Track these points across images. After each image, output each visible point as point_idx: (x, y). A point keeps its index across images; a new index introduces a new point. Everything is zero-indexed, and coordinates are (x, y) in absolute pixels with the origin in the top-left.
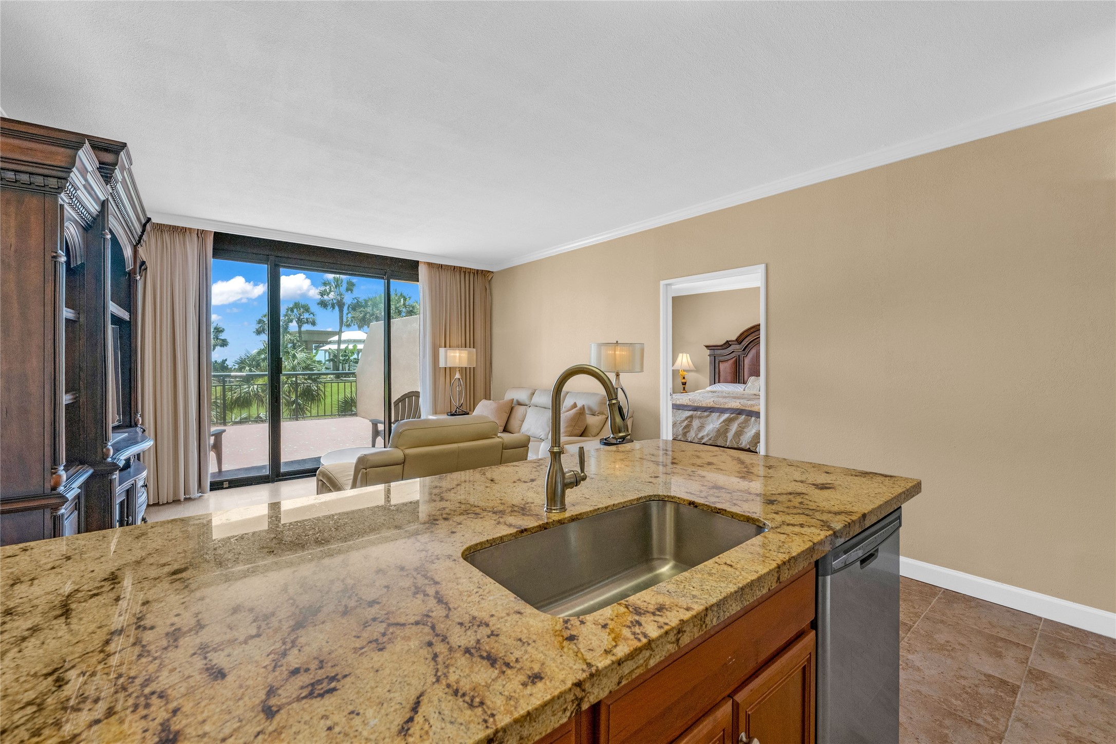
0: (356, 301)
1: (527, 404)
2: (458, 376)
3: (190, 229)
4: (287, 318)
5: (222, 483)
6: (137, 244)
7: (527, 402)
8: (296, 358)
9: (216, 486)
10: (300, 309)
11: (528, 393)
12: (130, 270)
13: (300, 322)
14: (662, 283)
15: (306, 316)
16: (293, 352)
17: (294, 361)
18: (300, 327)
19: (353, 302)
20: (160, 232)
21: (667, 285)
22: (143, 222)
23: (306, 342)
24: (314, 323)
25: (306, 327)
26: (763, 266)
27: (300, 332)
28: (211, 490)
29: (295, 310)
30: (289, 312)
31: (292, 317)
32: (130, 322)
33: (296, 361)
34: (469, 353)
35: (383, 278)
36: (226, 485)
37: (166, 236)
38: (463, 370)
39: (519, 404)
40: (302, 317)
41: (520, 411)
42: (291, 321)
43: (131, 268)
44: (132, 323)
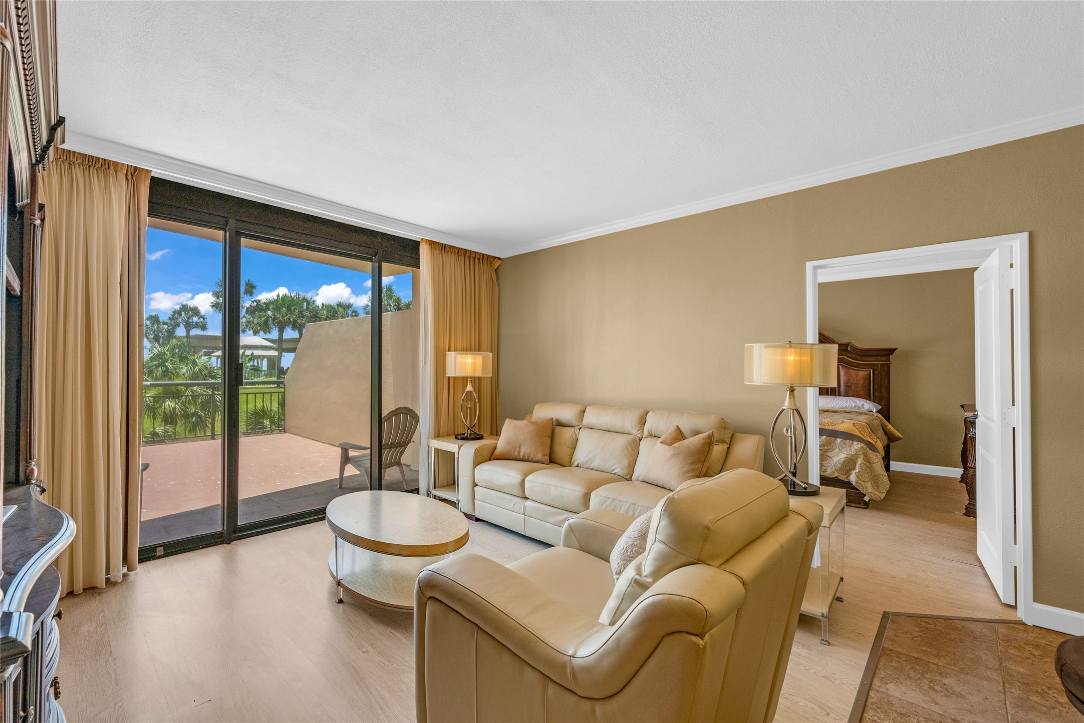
0: (255, 303)
1: (574, 424)
2: (469, 388)
3: (116, 164)
4: (173, 321)
5: (153, 549)
6: (38, 162)
7: (574, 423)
8: (197, 365)
9: (147, 555)
10: (188, 313)
11: (577, 409)
12: (24, 206)
13: (189, 326)
14: (809, 265)
15: (195, 319)
16: (192, 358)
17: (194, 368)
18: (188, 332)
19: (253, 305)
20: (67, 165)
21: (815, 268)
22: (53, 122)
23: (194, 347)
24: (204, 328)
25: (195, 332)
26: (1025, 235)
27: (188, 336)
28: (141, 561)
29: (183, 313)
30: (176, 315)
31: (180, 320)
32: (21, 296)
33: (197, 368)
34: (484, 359)
35: (370, 260)
36: (160, 551)
37: (78, 172)
38: (477, 381)
39: (560, 424)
40: (190, 321)
41: (566, 434)
42: (178, 325)
43: (25, 201)
44: (24, 300)
